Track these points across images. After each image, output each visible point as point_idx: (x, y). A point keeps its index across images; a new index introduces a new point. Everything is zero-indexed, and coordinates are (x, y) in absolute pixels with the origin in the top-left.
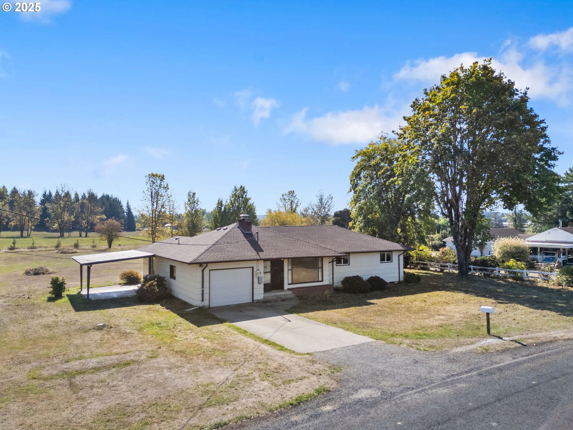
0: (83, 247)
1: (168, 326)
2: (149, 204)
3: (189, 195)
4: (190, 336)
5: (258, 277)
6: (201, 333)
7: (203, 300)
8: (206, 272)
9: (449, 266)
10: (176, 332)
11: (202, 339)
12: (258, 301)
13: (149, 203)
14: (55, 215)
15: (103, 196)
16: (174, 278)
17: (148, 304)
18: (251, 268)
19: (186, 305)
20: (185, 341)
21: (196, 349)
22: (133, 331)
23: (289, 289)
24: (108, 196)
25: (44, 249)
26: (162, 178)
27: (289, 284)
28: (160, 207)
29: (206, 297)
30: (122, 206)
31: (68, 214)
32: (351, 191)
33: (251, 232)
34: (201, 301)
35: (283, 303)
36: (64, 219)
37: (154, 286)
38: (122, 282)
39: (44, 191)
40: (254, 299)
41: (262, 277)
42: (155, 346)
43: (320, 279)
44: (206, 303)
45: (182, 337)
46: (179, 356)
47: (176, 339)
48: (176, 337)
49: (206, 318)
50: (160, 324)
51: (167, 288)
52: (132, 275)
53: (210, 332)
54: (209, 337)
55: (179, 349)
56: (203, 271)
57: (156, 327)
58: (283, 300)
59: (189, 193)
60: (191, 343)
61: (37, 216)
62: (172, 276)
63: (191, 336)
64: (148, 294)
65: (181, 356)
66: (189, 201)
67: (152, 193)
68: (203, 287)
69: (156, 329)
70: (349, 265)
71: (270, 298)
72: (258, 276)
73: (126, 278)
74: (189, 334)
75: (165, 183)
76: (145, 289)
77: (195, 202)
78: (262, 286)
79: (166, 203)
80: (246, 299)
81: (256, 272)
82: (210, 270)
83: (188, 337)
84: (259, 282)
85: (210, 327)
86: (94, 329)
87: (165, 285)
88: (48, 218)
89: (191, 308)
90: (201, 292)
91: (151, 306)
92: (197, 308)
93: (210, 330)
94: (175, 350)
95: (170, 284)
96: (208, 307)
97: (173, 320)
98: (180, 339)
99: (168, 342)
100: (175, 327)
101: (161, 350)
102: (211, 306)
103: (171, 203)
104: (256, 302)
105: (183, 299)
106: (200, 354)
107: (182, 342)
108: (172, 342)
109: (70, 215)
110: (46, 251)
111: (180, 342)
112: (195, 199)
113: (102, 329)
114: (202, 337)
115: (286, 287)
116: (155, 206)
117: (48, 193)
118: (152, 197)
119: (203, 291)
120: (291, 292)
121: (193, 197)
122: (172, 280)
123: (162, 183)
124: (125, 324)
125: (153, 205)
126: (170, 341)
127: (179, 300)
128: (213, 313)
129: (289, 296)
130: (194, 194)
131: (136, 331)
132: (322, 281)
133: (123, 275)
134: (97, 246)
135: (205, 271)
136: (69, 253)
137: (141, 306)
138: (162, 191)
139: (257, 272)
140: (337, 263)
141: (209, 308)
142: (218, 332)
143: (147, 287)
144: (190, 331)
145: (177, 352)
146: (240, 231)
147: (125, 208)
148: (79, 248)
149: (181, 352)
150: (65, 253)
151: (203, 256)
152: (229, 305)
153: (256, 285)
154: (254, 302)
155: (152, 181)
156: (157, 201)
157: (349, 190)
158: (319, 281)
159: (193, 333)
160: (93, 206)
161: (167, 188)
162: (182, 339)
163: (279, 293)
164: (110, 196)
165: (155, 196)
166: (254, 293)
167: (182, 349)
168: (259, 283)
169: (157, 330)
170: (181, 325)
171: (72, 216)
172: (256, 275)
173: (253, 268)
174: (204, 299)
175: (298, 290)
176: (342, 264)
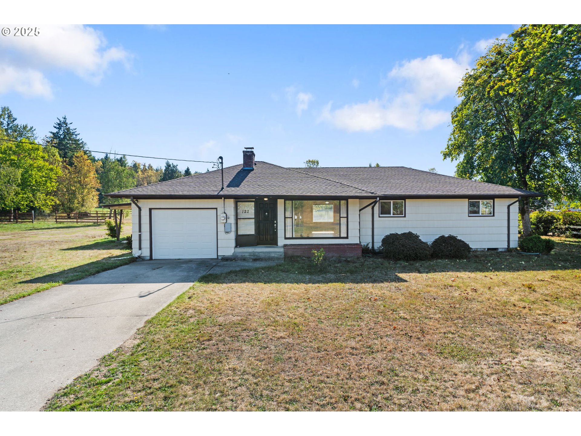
5: (225, 224)
7: (140, 248)
27: (287, 239)
29: (145, 244)
33: (251, 169)
40: (219, 254)
41: (230, 223)
43: (343, 235)
44: (145, 253)
56: (140, 209)
70: (405, 216)
80: (209, 253)
82: (151, 209)
90: (137, 238)
92: (129, 257)
102: (154, 258)
115: (281, 241)
119: (140, 236)
132: (347, 238)
139: (222, 215)
141: (151, 259)
152: (179, 259)
153: (221, 235)
154: (220, 258)
158: (340, 238)
163: (270, 250)
166: (219, 246)
168: (226, 232)
173: (217, 209)
175: (293, 247)
176: (392, 215)
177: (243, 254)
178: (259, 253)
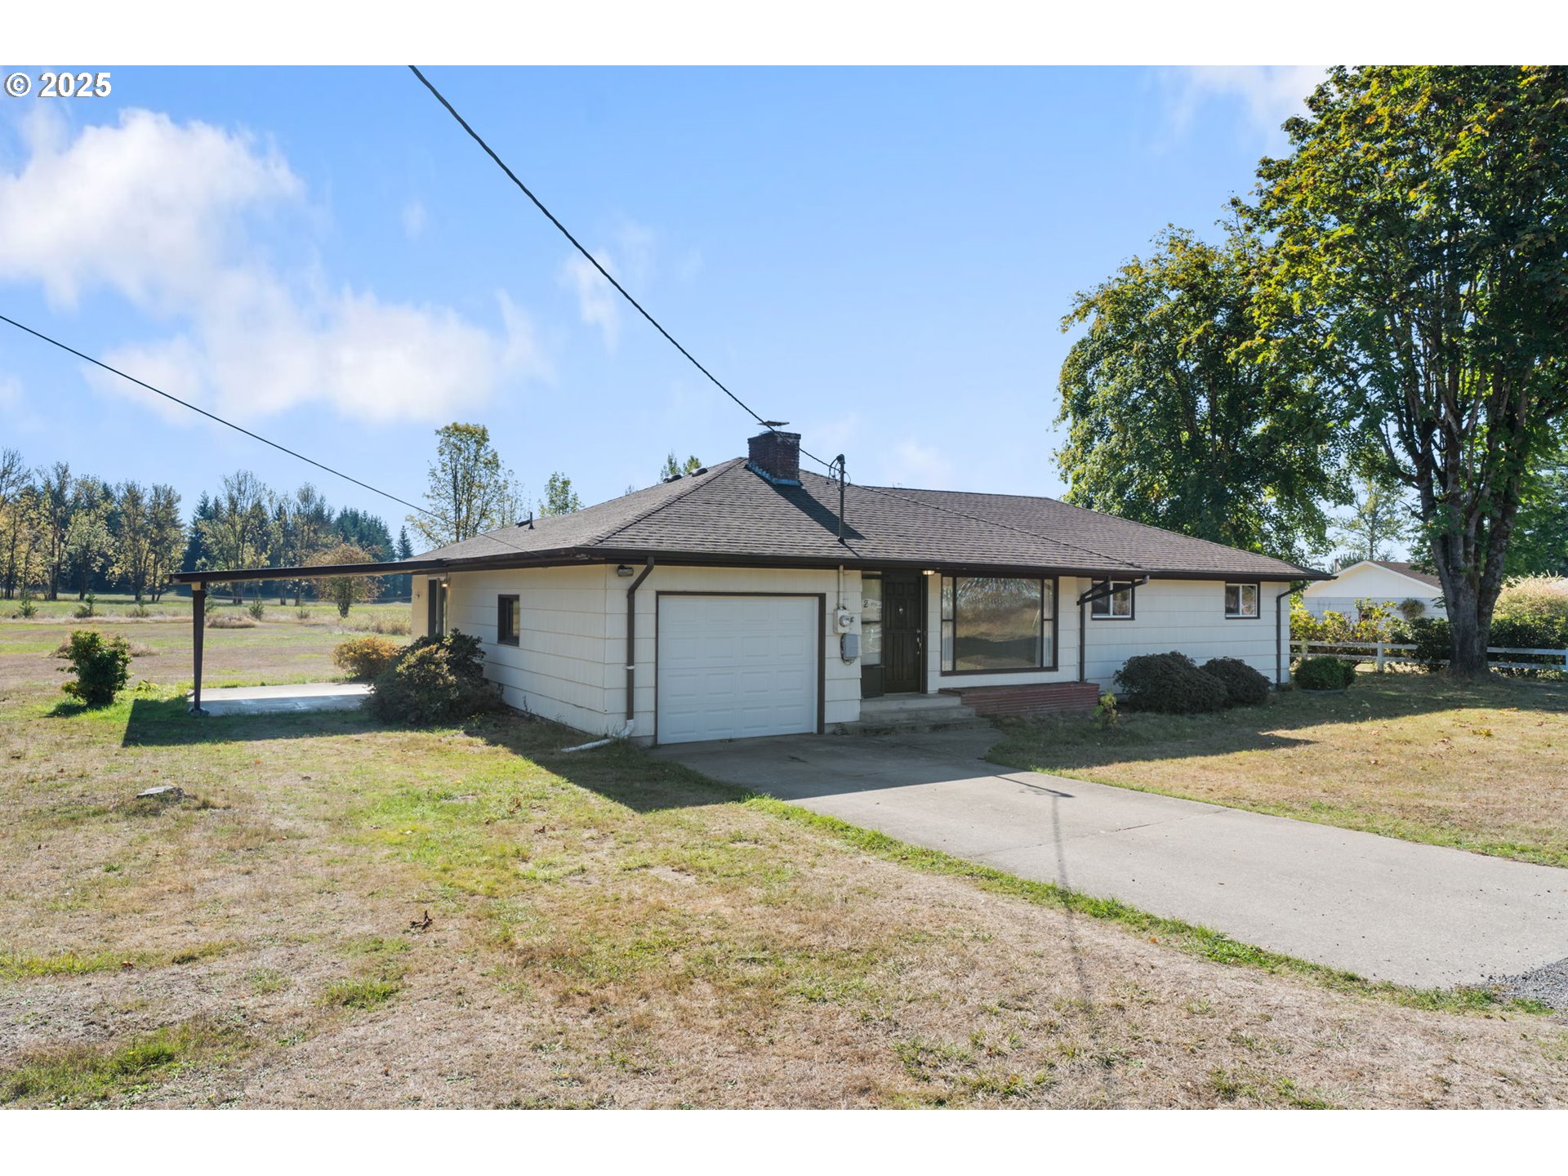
0: (272, 618)
1: (480, 807)
2: (449, 507)
3: (553, 488)
4: (598, 855)
5: (843, 636)
6: (655, 843)
7: (630, 714)
8: (645, 600)
9: (1380, 652)
10: (522, 837)
11: (667, 875)
12: (842, 729)
13: (448, 505)
14: (221, 550)
15: (344, 516)
16: (514, 641)
17: (412, 730)
18: (816, 600)
19: (560, 732)
20: (573, 884)
21: (648, 937)
22: (307, 828)
23: (943, 692)
24: (356, 515)
25: (169, 618)
26: (480, 437)
27: (944, 674)
28: (477, 517)
29: (644, 700)
30: (388, 542)
31: (252, 550)
32: (1065, 416)
33: (796, 483)
34: (623, 717)
35: (939, 736)
36: (243, 560)
37: (438, 665)
38: (342, 673)
39: (201, 499)
40: (829, 718)
41: (855, 636)
42: (399, 910)
43: (1048, 662)
44: (643, 726)
45: (557, 859)
46: (547, 995)
47: (522, 868)
48: (525, 860)
49: (655, 780)
50: (448, 797)
51: (487, 681)
52: (376, 651)
53: (698, 840)
54: (704, 864)
55: (545, 939)
56: (631, 593)
57: (426, 808)
58: (937, 727)
59: (554, 480)
60: (610, 893)
61: (178, 553)
62: (507, 634)
63: (604, 857)
64: (413, 693)
65: (565, 998)
66: (552, 502)
67: (455, 477)
68: (631, 660)
69: (424, 818)
70: (1133, 618)
71: (887, 718)
72: (841, 630)
73: (354, 661)
74: (590, 845)
75: (489, 450)
76: (400, 674)
77: (567, 506)
78: (855, 669)
79: (493, 505)
80: (797, 719)
81: (834, 615)
82: (659, 593)
83: (585, 860)
84: (847, 655)
85: (689, 814)
86: (117, 809)
87: (479, 668)
88: (204, 559)
89: (582, 743)
90: (622, 682)
91: (423, 735)
92: (606, 741)
93: (692, 830)
94: (520, 941)
95: (497, 664)
96: (649, 742)
97: (509, 785)
98: (542, 874)
99: (481, 888)
100: (518, 813)
101: (432, 936)
102: (661, 741)
103: (507, 505)
104: (834, 733)
105: (546, 716)
106: (689, 976)
107: (560, 892)
108: (502, 889)
109: (258, 553)
110: (173, 622)
111: (546, 886)
112: (570, 497)
113: (155, 813)
114: (666, 861)
115: (935, 682)
116: (464, 513)
117: (211, 504)
118: (455, 488)
119: (630, 675)
120: (955, 701)
121: (565, 491)
122: (507, 651)
123: (482, 452)
124: (287, 795)
125: (458, 510)
126: (489, 880)
127: (531, 718)
128: (680, 763)
129: (955, 715)
130: (566, 483)
131: (322, 826)
132: (1055, 667)
133: (345, 650)
134: (311, 615)
135: (639, 595)
136: (233, 627)
137: (384, 734)
138: (482, 475)
139: (841, 613)
140: (1095, 610)
141: (656, 746)
142: (737, 839)
143: (409, 667)
144: (594, 832)
145: (529, 958)
146: (755, 478)
147: (396, 544)
148: (263, 616)
149: (558, 956)
150: (222, 627)
151: (630, 531)
152: (731, 740)
153: (833, 665)
154: (827, 730)
155: (455, 445)
156: (469, 501)
157: (1058, 413)
158: (1042, 669)
159: (611, 843)
160: (315, 532)
161: (493, 464)
162: (556, 872)
163: (914, 704)
164: (361, 513)
165: (463, 486)
166: (827, 697)
167: (562, 939)
168: (845, 659)
169: (428, 825)
170: (545, 804)
171: (264, 556)
172: (835, 628)
173: (822, 597)
174: (636, 709)
175: (979, 694)
176: (1112, 616)
177: (895, 717)
178: (927, 710)
